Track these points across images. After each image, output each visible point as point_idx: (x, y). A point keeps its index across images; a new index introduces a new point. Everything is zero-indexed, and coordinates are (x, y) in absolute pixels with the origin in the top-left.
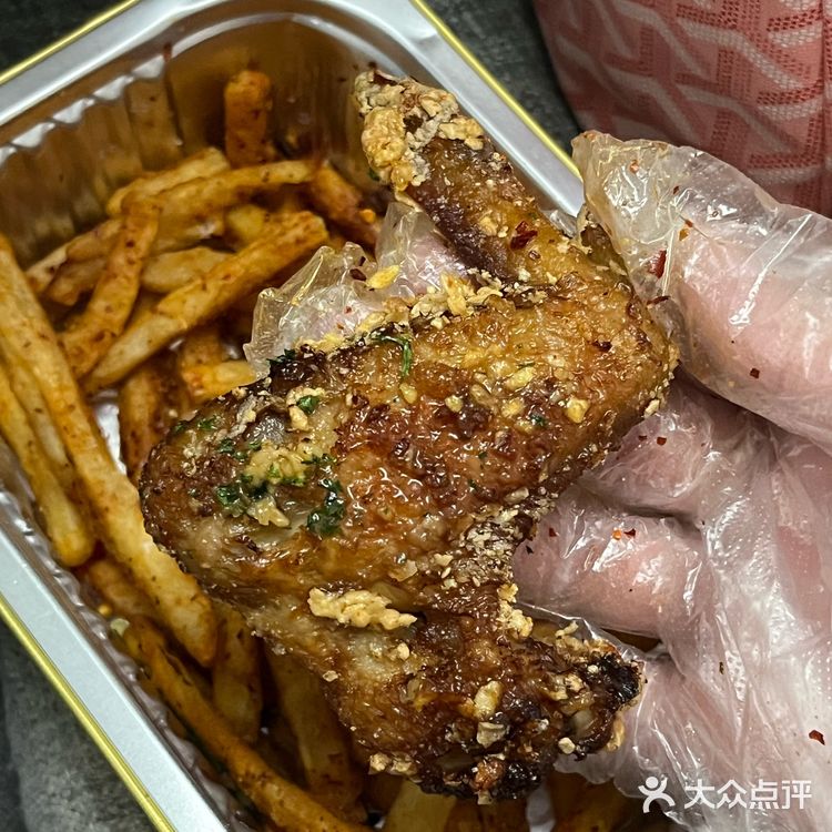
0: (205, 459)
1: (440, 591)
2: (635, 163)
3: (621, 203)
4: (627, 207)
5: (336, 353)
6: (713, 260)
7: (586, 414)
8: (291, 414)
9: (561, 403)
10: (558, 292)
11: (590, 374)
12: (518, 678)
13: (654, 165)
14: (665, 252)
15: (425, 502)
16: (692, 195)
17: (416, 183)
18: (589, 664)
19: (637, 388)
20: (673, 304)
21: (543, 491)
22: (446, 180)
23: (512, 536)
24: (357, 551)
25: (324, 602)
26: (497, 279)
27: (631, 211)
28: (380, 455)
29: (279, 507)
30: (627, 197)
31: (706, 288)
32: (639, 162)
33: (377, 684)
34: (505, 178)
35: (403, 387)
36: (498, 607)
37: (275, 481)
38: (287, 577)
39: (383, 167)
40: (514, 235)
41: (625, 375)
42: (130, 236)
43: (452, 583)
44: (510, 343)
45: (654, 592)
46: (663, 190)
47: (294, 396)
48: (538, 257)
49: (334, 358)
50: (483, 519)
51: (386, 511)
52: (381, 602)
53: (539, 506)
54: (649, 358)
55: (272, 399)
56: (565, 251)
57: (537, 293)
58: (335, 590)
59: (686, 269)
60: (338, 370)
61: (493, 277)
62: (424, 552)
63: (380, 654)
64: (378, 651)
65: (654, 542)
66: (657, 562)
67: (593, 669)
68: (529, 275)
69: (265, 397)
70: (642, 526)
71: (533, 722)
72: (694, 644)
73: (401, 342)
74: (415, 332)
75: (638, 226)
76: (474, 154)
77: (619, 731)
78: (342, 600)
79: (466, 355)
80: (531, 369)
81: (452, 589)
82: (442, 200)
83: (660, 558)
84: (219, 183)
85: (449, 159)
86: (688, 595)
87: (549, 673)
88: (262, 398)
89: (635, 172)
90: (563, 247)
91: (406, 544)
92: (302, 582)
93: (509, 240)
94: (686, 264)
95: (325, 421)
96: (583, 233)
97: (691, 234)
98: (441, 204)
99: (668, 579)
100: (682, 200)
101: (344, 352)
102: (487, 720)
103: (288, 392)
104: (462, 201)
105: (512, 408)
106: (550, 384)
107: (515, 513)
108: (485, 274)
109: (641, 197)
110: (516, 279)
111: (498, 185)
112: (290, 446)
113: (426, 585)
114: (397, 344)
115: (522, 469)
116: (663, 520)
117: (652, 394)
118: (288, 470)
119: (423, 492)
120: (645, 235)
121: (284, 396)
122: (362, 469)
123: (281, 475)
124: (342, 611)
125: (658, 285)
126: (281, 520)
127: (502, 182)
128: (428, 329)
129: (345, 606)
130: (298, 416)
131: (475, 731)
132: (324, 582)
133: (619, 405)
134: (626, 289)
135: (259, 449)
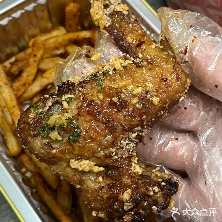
0: (36, 118)
1: (112, 160)
2: (178, 17)
3: (173, 30)
4: (175, 32)
5: (78, 83)
6: (203, 49)
7: (159, 102)
8: (63, 103)
9: (151, 99)
10: (151, 62)
11: (160, 89)
12: (137, 188)
13: (184, 18)
14: (187, 47)
15: (106, 132)
16: (196, 28)
17: (107, 26)
18: (162, 182)
19: (176, 93)
20: (189, 64)
21: (146, 127)
22: (116, 25)
23: (136, 142)
24: (84, 148)
25: (74, 164)
26: (132, 57)
27: (176, 33)
28: (92, 116)
29: (59, 134)
30: (175, 29)
31: (200, 58)
32: (179, 17)
33: (92, 189)
34: (135, 24)
35: (99, 94)
36: (131, 165)
37: (57, 125)
38: (63, 156)
39: (96, 21)
40: (138, 42)
41: (172, 89)
42: (35, 53)
43: (116, 157)
44: (134, 79)
45: (184, 157)
46: (187, 26)
47: (64, 97)
48: (145, 50)
49: (77, 85)
50: (126, 137)
51: (93, 135)
52: (93, 164)
53: (144, 132)
54: (180, 83)
55: (57, 98)
56: (154, 48)
57: (144, 62)
58: (78, 160)
59: (194, 52)
60: (78, 89)
61: (130, 57)
62: (106, 148)
63: (93, 180)
64: (93, 179)
65: (184, 142)
66: (185, 148)
67: (163, 184)
68: (142, 56)
69: (55, 98)
70: (180, 136)
71: (142, 202)
72: (197, 175)
73: (99, 79)
74: (104, 76)
75: (178, 38)
76: (125, 16)
77: (172, 203)
78: (80, 163)
79: (120, 83)
80: (141, 88)
81: (116, 159)
82: (115, 31)
83: (186, 147)
84: (63, 38)
85: (118, 18)
86: (195, 159)
87: (147, 186)
88: (54, 98)
89: (178, 20)
90: (153, 47)
91: (100, 145)
92: (67, 157)
93: (136, 44)
94: (194, 50)
95: (74, 106)
96: (160, 41)
97: (196, 41)
98: (115, 33)
99: (188, 153)
100: (193, 29)
101: (81, 83)
102: (127, 202)
103: (62, 96)
104: (121, 31)
105: (135, 101)
106: (147, 92)
107: (136, 134)
108: (128, 56)
109: (180, 29)
110: (138, 57)
111: (133, 26)
112: (63, 114)
113: (107, 158)
114: (98, 80)
115: (138, 120)
116: (187, 134)
117: (182, 95)
118: (61, 122)
119: (106, 128)
120: (181, 41)
121: (61, 97)
122: (86, 121)
123: (59, 124)
124: (80, 167)
125: (184, 57)
126: (60, 138)
127: (134, 25)
128: (108, 75)
129: (81, 165)
130: (65, 104)
131: (123, 205)
132: (75, 157)
133: (170, 99)
134: (173, 60)
135: (52, 115)
